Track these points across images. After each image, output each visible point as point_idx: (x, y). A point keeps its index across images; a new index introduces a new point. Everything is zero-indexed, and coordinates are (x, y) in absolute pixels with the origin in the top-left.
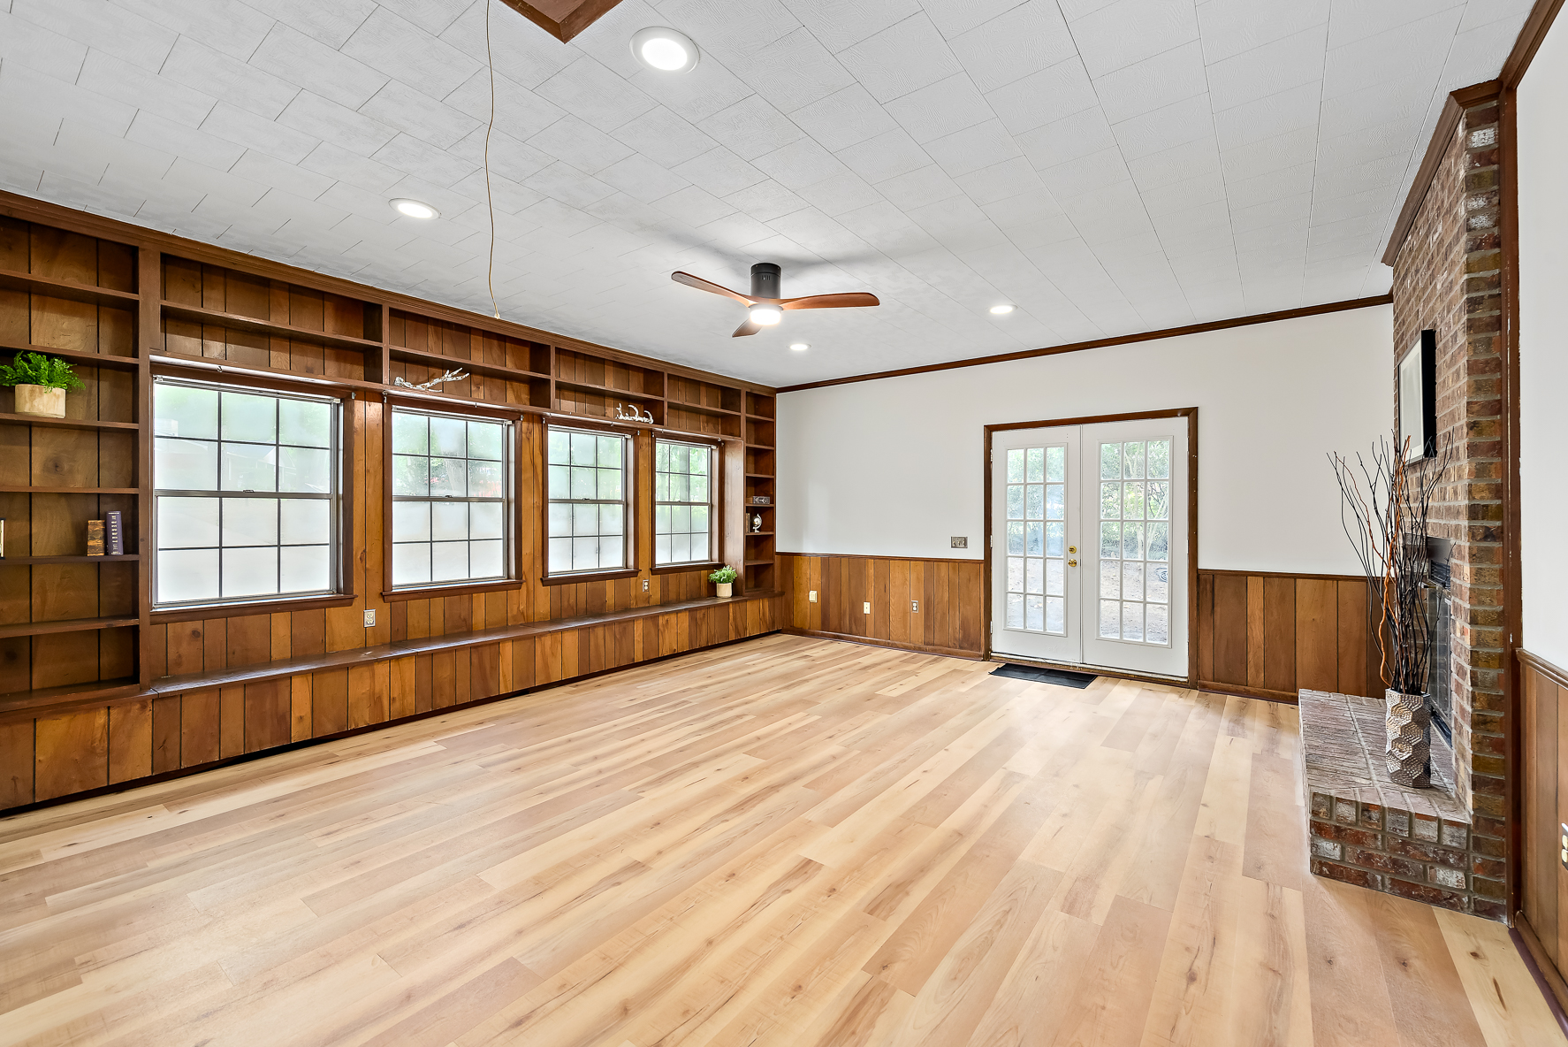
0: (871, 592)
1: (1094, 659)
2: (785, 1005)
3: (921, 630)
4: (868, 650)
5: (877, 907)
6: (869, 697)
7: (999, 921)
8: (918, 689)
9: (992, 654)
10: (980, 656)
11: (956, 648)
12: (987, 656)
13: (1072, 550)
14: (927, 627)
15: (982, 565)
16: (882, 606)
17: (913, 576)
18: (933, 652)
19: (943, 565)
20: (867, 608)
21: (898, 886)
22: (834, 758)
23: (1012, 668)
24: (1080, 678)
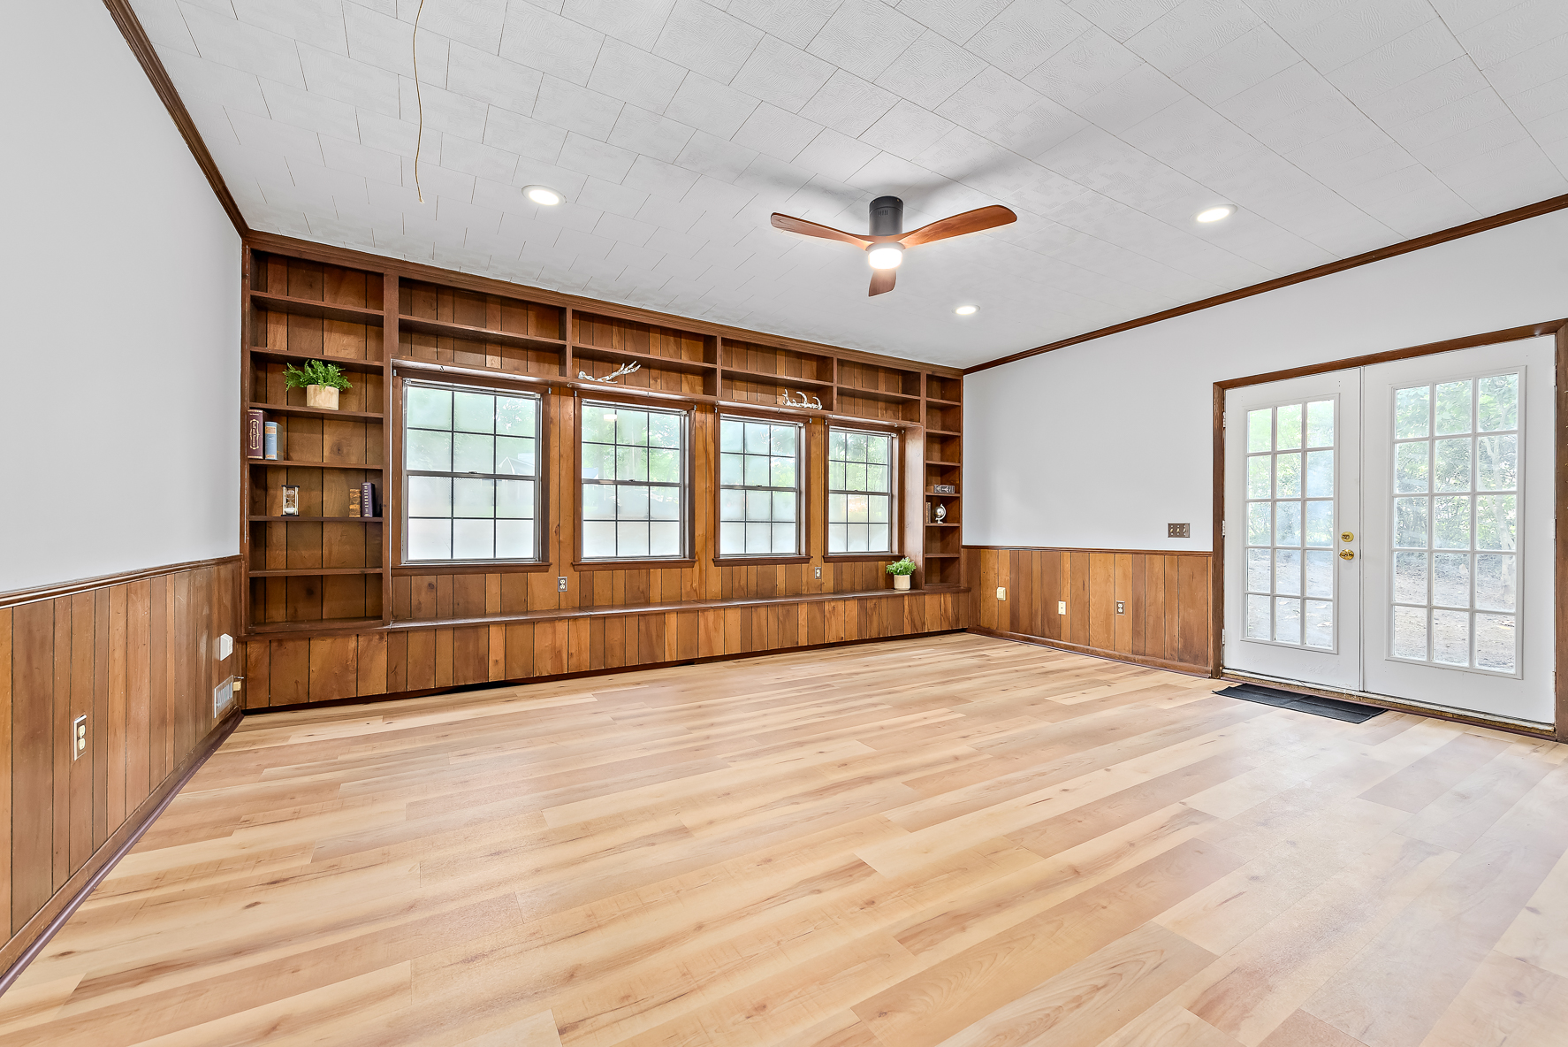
0: (1067, 590)
1: (1380, 686)
2: (734, 1024)
3: (1128, 637)
4: (1061, 655)
5: (912, 937)
6: (1033, 703)
7: (1080, 997)
8: (1103, 700)
9: (1225, 671)
10: (1207, 672)
11: (1174, 660)
12: (1218, 672)
13: (1345, 537)
14: (1136, 633)
15: (1211, 559)
16: (1081, 606)
17: (1119, 572)
18: (1144, 663)
19: (1158, 559)
20: (1062, 608)
21: (956, 917)
22: (956, 758)
23: (1248, 689)
24: (1359, 710)
